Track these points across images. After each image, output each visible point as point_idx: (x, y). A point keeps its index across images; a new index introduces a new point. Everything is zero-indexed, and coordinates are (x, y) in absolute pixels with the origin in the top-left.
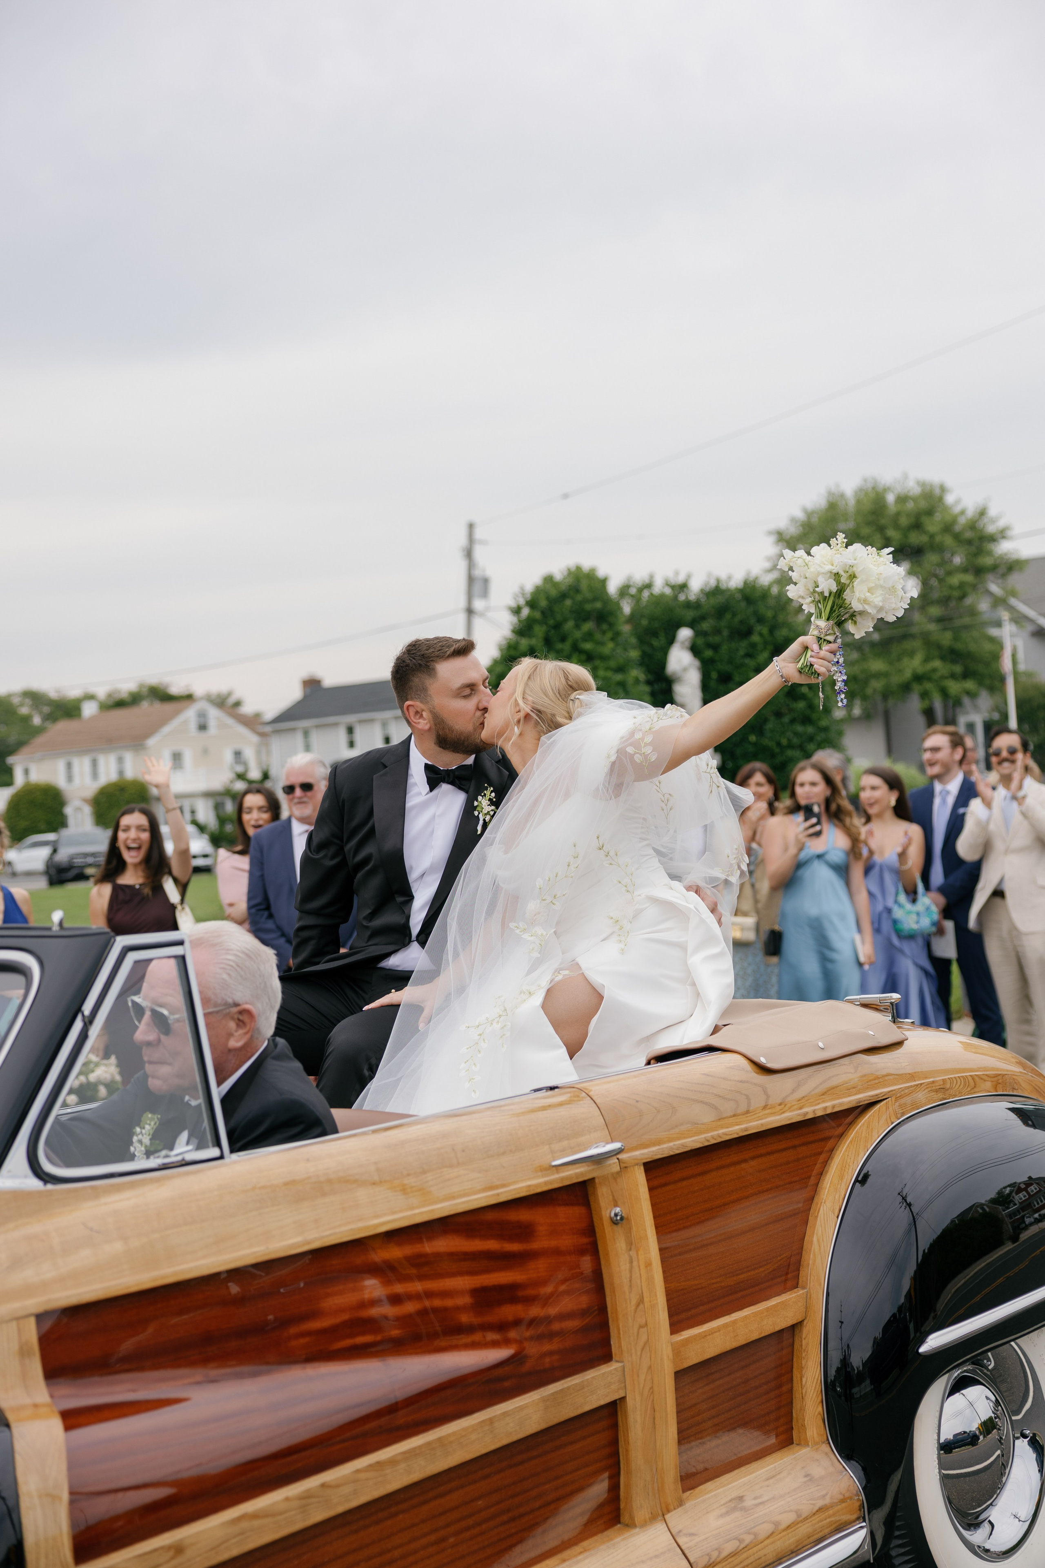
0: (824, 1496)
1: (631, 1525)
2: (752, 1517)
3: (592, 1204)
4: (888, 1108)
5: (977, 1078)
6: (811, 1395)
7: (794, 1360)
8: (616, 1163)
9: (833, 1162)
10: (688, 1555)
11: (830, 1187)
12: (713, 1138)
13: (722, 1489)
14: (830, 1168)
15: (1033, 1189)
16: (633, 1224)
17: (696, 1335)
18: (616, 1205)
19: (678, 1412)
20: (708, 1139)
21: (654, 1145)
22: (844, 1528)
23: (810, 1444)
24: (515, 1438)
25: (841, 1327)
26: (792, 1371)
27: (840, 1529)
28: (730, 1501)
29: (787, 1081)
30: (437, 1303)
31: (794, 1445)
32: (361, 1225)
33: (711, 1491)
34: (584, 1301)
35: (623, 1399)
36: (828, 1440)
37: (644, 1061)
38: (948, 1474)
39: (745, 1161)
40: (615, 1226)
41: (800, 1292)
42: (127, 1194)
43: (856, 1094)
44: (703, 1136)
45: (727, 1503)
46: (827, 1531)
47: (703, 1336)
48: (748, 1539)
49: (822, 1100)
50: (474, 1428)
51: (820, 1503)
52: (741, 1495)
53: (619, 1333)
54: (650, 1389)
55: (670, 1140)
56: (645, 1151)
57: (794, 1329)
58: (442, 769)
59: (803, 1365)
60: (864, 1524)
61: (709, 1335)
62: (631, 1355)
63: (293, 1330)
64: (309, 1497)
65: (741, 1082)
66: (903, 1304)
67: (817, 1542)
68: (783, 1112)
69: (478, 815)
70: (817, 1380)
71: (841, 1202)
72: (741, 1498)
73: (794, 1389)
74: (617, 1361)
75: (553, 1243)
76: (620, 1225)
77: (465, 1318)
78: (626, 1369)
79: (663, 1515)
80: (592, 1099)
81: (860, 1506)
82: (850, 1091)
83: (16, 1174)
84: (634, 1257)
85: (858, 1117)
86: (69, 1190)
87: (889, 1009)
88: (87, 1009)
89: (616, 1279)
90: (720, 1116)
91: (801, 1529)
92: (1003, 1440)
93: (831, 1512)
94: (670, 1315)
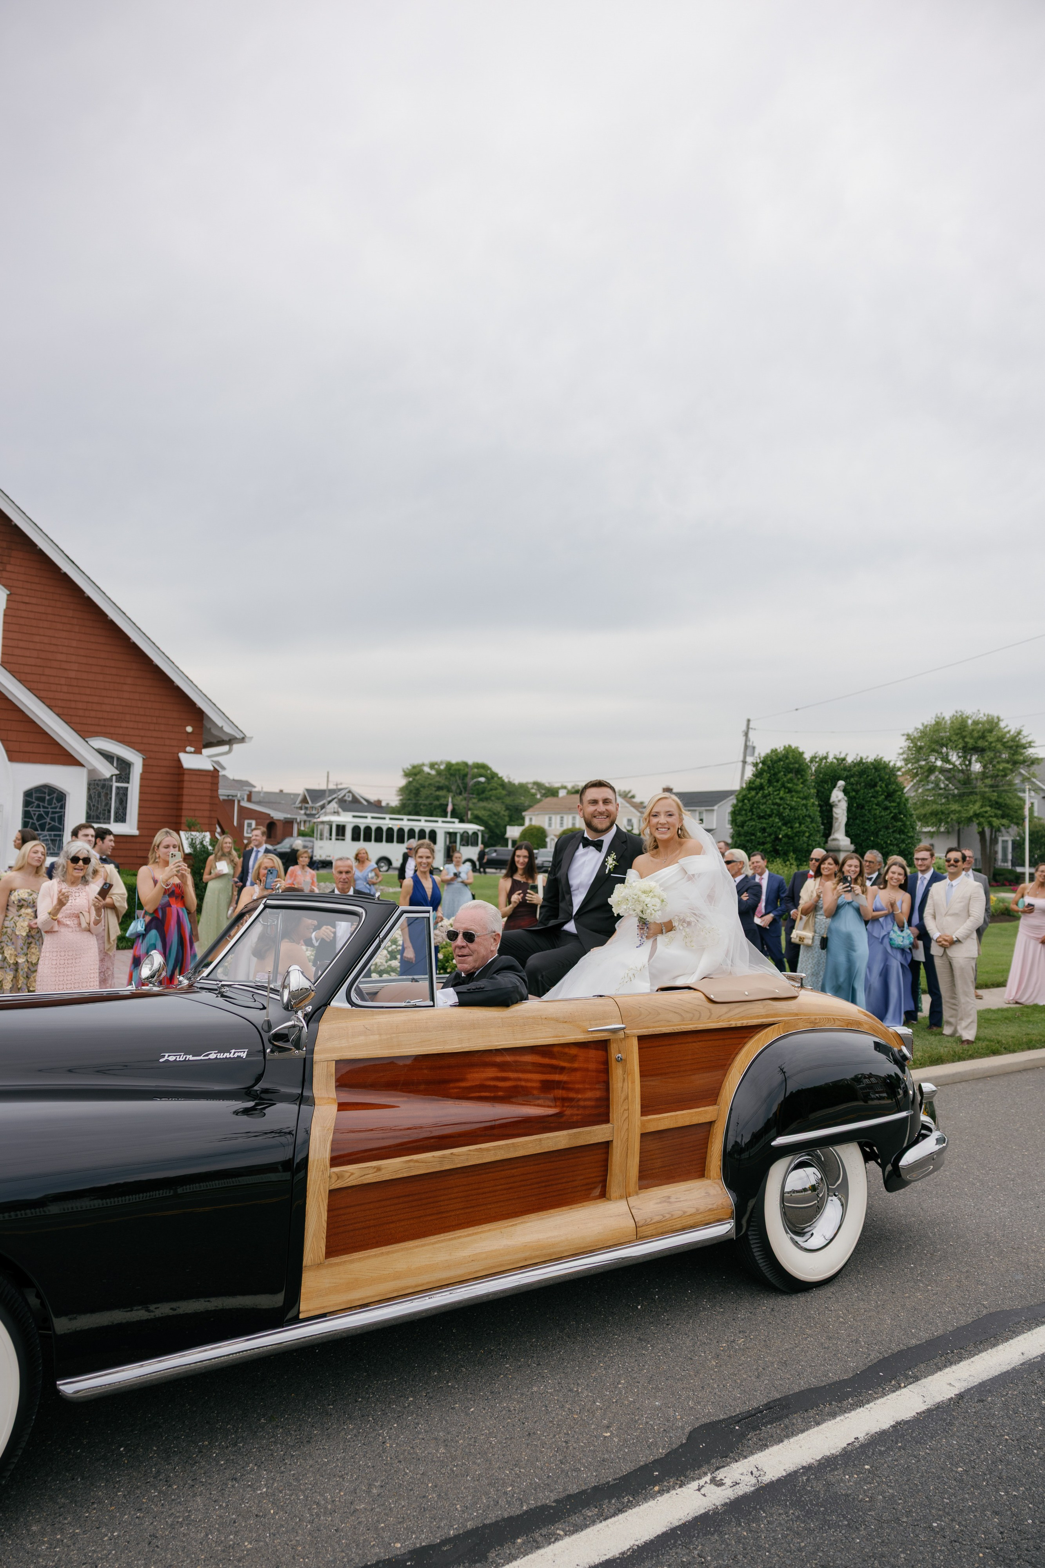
0: (714, 1204)
1: (609, 1199)
2: (672, 1207)
3: (608, 1051)
4: (779, 1027)
5: (836, 1020)
6: (715, 1156)
7: (711, 1137)
8: (623, 1034)
9: (744, 1049)
10: (635, 1218)
11: (739, 1060)
12: (677, 1029)
13: (660, 1191)
14: (742, 1052)
15: (872, 1079)
16: (628, 1063)
17: (655, 1118)
18: (620, 1053)
19: (640, 1153)
21: (645, 1028)
22: (722, 1221)
23: (712, 1178)
24: (552, 1150)
25: (737, 1126)
26: (707, 1143)
27: (719, 1221)
28: (663, 1197)
29: (724, 1008)
30: (523, 1083)
31: (705, 1178)
33: (655, 1191)
34: (598, 1094)
35: (612, 1141)
36: (722, 1178)
38: (791, 1206)
39: (695, 1042)
40: (618, 1063)
41: (716, 1107)
42: (386, 1016)
43: (761, 1019)
44: (672, 1028)
45: (661, 1198)
46: (712, 1221)
47: (659, 1119)
48: (668, 1216)
49: (741, 1019)
50: (531, 1142)
51: (710, 1207)
52: (669, 1195)
53: (613, 1111)
54: (627, 1139)
55: (654, 1027)
56: (640, 1030)
57: (711, 1124)
59: (713, 1142)
60: (733, 1221)
61: (663, 1119)
62: (618, 1122)
63: (452, 1085)
64: (444, 1158)
65: (698, 1005)
66: (769, 1120)
67: (706, 1225)
68: (718, 1022)
70: (720, 1149)
71: (745, 1069)
72: (669, 1197)
73: (708, 1153)
74: (611, 1124)
75: (586, 1066)
76: (620, 1062)
77: (536, 1093)
78: (614, 1128)
79: (627, 1198)
81: (732, 1212)
82: (758, 1017)
83: (340, 1001)
84: (626, 1078)
85: (762, 1030)
86: (364, 1011)
87: (800, 981)
88: (382, 935)
89: (615, 1086)
90: (683, 1020)
91: (698, 1217)
92: (821, 1196)
93: (715, 1212)
94: (642, 1107)
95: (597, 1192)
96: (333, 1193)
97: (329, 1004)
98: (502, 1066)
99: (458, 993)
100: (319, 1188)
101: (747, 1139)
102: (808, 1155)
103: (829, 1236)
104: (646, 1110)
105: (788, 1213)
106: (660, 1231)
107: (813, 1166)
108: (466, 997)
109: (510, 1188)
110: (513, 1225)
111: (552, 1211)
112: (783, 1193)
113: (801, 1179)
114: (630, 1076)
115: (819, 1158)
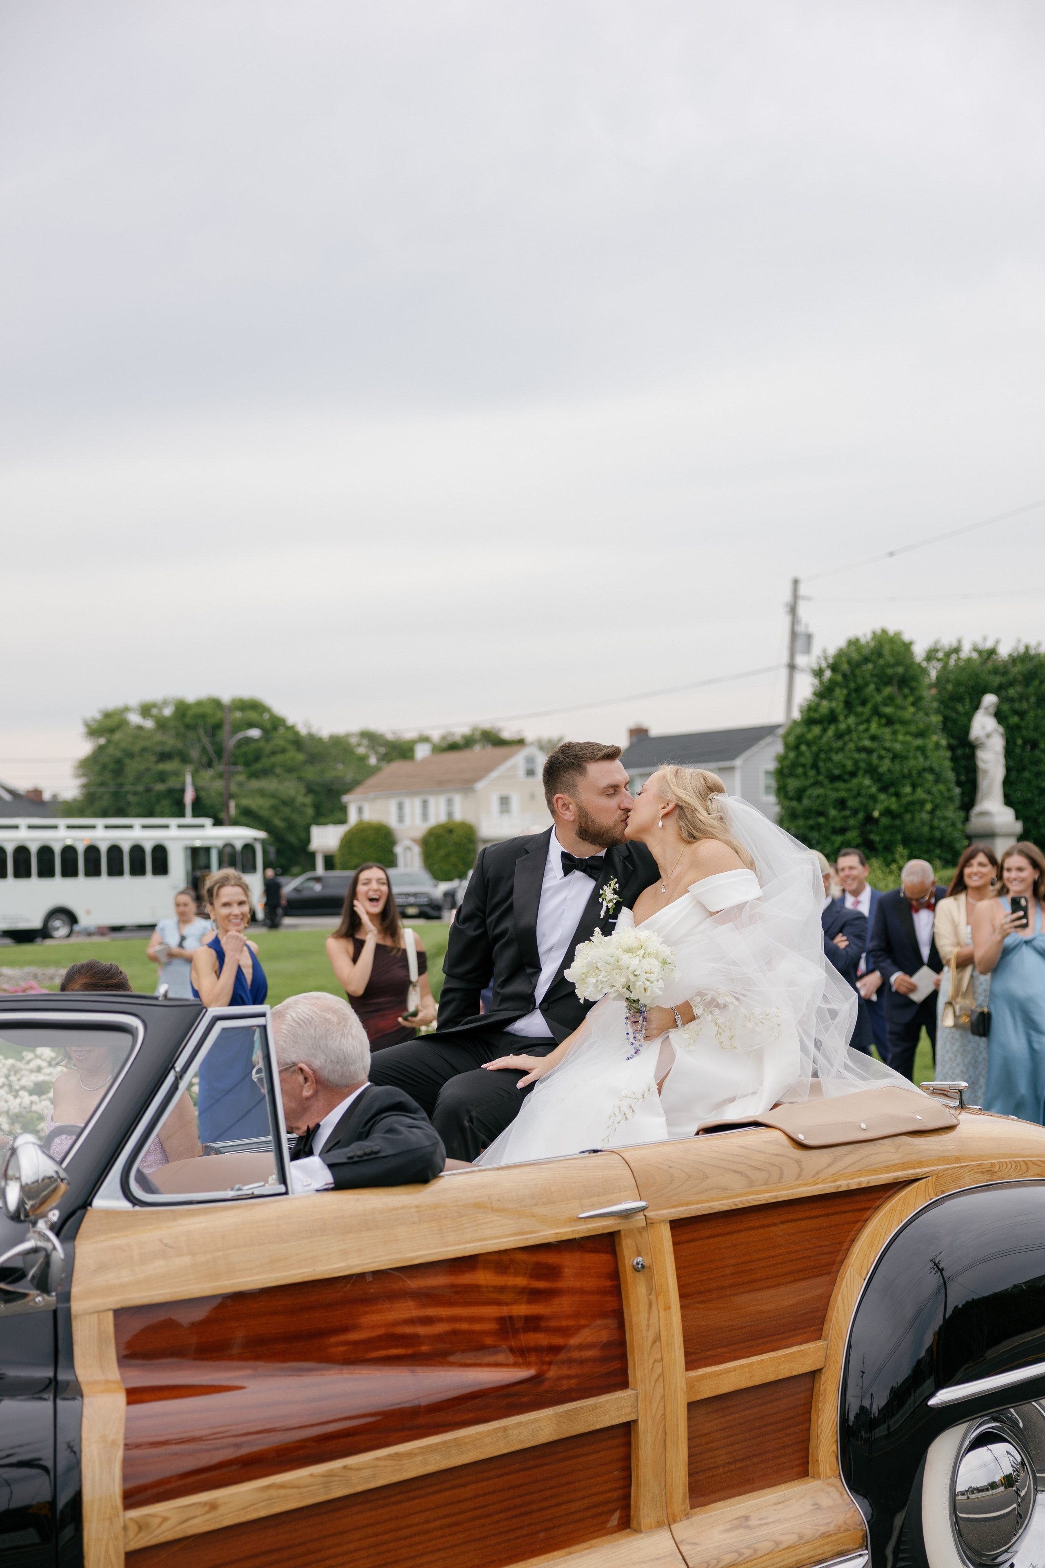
0: (829, 1524)
1: (638, 1531)
2: (755, 1535)
3: (618, 1252)
4: (927, 1185)
5: (1030, 1164)
6: (826, 1435)
7: (813, 1402)
8: (642, 1219)
9: (865, 1230)
10: (687, 1561)
11: (859, 1252)
12: (742, 1203)
13: (729, 1509)
14: (862, 1236)
16: (655, 1272)
17: (711, 1373)
18: (639, 1255)
19: (689, 1439)
20: (736, 1203)
21: (682, 1205)
22: (847, 1553)
23: (822, 1477)
24: (527, 1445)
25: (862, 1376)
26: (810, 1412)
27: (842, 1554)
28: (736, 1519)
29: (823, 1157)
30: (465, 1326)
31: (809, 1477)
32: (398, 1256)
33: (720, 1508)
34: (604, 1336)
35: (636, 1421)
36: (840, 1475)
37: (695, 1130)
38: (969, 1518)
39: (775, 1225)
40: (637, 1273)
41: (821, 1343)
42: (201, 1218)
43: (895, 1171)
44: (731, 1200)
45: (732, 1520)
46: (828, 1555)
47: (719, 1374)
48: (747, 1552)
49: (858, 1175)
50: (489, 1434)
51: (823, 1529)
52: (747, 1515)
53: (635, 1365)
54: (662, 1415)
55: (698, 1202)
56: (673, 1210)
57: (814, 1375)
58: (576, 857)
59: (820, 1408)
60: (866, 1552)
61: (725, 1373)
62: (645, 1385)
63: (333, 1340)
64: (331, 1476)
65: (776, 1155)
66: (922, 1359)
67: (818, 1563)
68: (816, 1184)
69: (602, 902)
70: (833, 1422)
71: (869, 1266)
72: (747, 1518)
73: (812, 1428)
74: (632, 1389)
75: (578, 1284)
76: (641, 1272)
77: (489, 1341)
78: (639, 1396)
79: (669, 1525)
80: (627, 1163)
81: (863, 1536)
82: (887, 1169)
83: (109, 1197)
84: (654, 1301)
85: (895, 1193)
86: (152, 1213)
87: (957, 1096)
88: (179, 1066)
89: (635, 1319)
90: (751, 1183)
91: (803, 1550)
92: (1023, 1493)
93: (834, 1538)
94: (687, 1354)
95: (614, 1520)
96: (133, 1558)
97: (90, 1204)
98: (423, 1297)
99: (331, 1166)
100: (107, 1550)
101: (881, 1400)
102: (995, 1420)
104: (693, 1360)
105: (964, 1531)
107: (1004, 1440)
108: (348, 1173)
109: (456, 1524)
112: (953, 1494)
113: (985, 1465)
114: (661, 1297)
115: (1015, 1423)
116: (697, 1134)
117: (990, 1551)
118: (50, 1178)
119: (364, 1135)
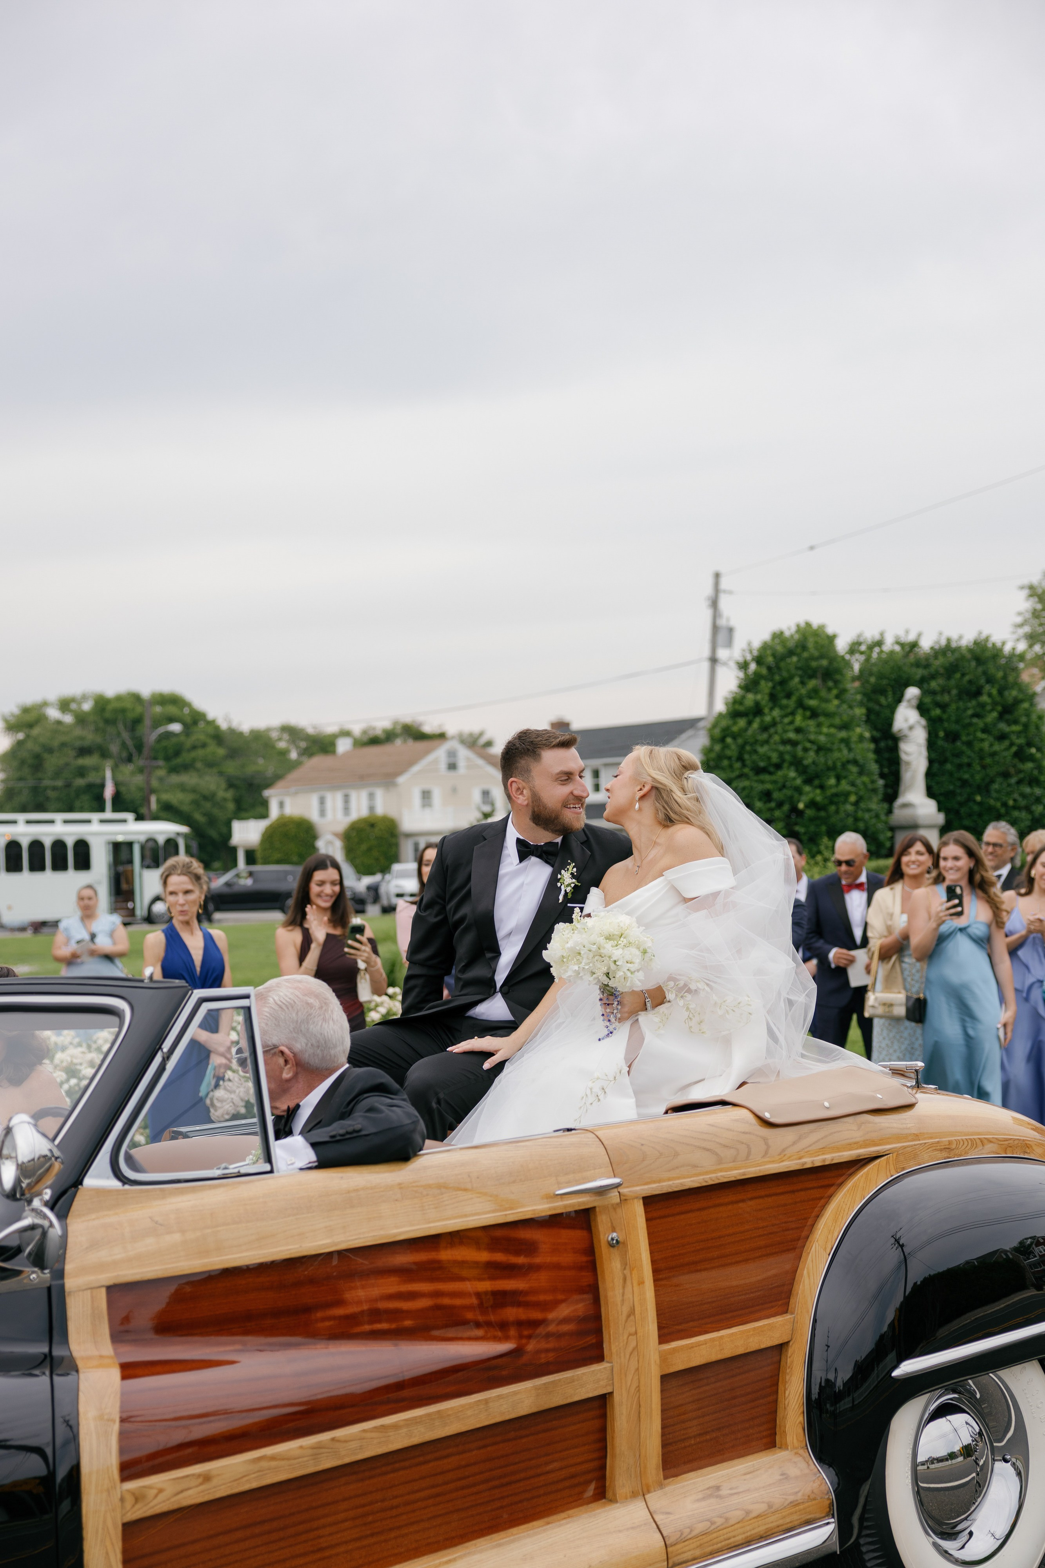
0: (797, 1493)
1: (613, 1501)
2: (726, 1504)
3: (593, 1228)
4: (888, 1162)
5: (985, 1141)
6: (793, 1406)
7: (780, 1375)
8: (616, 1195)
9: (829, 1206)
10: (661, 1530)
11: (823, 1228)
12: (711, 1180)
13: (701, 1479)
14: (826, 1212)
16: (629, 1248)
17: (683, 1346)
18: (614, 1230)
19: (662, 1411)
20: (706, 1180)
21: (654, 1182)
22: (814, 1522)
23: (789, 1448)
24: (507, 1417)
25: (827, 1350)
26: (777, 1384)
27: (809, 1523)
28: (708, 1489)
29: (790, 1133)
30: (446, 1301)
31: (777, 1448)
32: (382, 1232)
33: (692, 1479)
34: (581, 1310)
35: (611, 1393)
36: (807, 1446)
37: (664, 1110)
38: (929, 1488)
39: (743, 1201)
40: (612, 1249)
41: (788, 1317)
42: (189, 1196)
43: (857, 1149)
44: (702, 1177)
45: (704, 1490)
46: (796, 1523)
47: (691, 1347)
48: (719, 1521)
49: (821, 1153)
50: (471, 1406)
51: (791, 1498)
52: (718, 1485)
53: (610, 1339)
54: (637, 1387)
55: (669, 1179)
56: (646, 1187)
57: (781, 1348)
59: (787, 1380)
60: (833, 1520)
61: (696, 1346)
62: (620, 1357)
63: (319, 1314)
64: (320, 1448)
65: (743, 1133)
66: (885, 1333)
67: (786, 1531)
68: (782, 1161)
70: (800, 1394)
71: (833, 1242)
72: (718, 1488)
73: (779, 1400)
74: (608, 1362)
75: (555, 1259)
76: (616, 1248)
77: (470, 1316)
78: (614, 1369)
79: (644, 1495)
80: (600, 1140)
81: (830, 1504)
82: (850, 1146)
83: (99, 1176)
84: (628, 1275)
85: (857, 1170)
86: (147, 1191)
87: (913, 1075)
88: (166, 1047)
89: (610, 1294)
90: (720, 1161)
91: (773, 1518)
92: (981, 1463)
93: (801, 1507)
94: (660, 1328)
95: (590, 1491)
96: (130, 1529)
97: (81, 1183)
98: (405, 1273)
99: (314, 1145)
100: (105, 1522)
101: (844, 1374)
102: (954, 1392)
103: (1001, 1530)
104: (666, 1334)
105: (925, 1500)
106: (709, 1549)
107: (964, 1411)
108: (332, 1152)
109: (440, 1495)
110: (450, 1561)
111: (514, 1530)
112: (915, 1465)
113: (944, 1436)
114: (635, 1272)
115: (973, 1394)
116: (666, 1112)
117: (948, 1520)
118: (45, 1156)
119: (344, 1115)
